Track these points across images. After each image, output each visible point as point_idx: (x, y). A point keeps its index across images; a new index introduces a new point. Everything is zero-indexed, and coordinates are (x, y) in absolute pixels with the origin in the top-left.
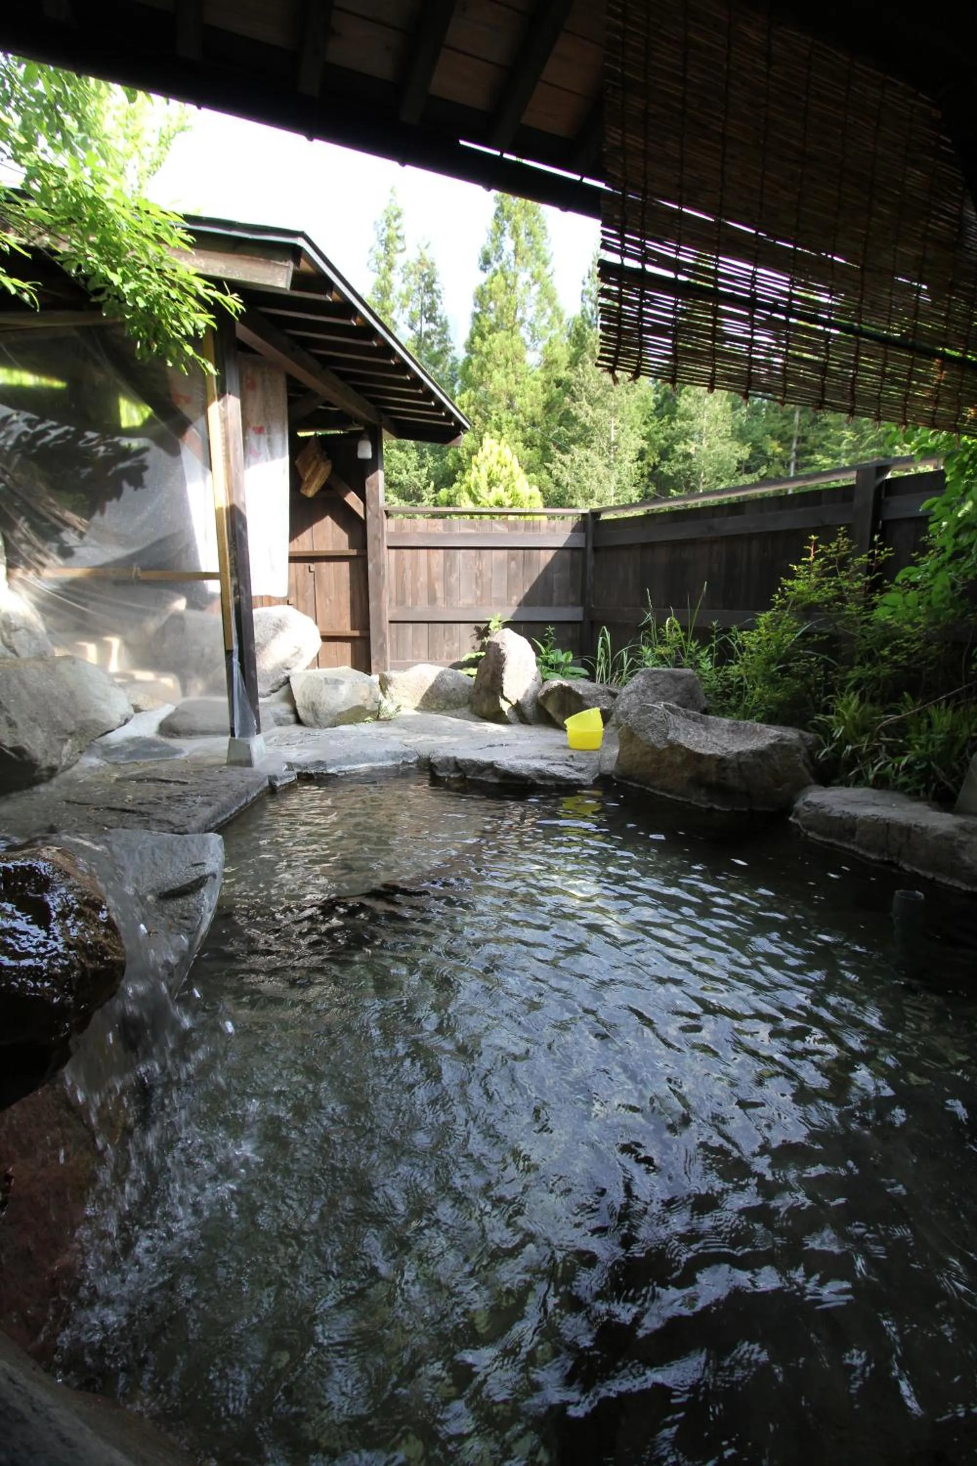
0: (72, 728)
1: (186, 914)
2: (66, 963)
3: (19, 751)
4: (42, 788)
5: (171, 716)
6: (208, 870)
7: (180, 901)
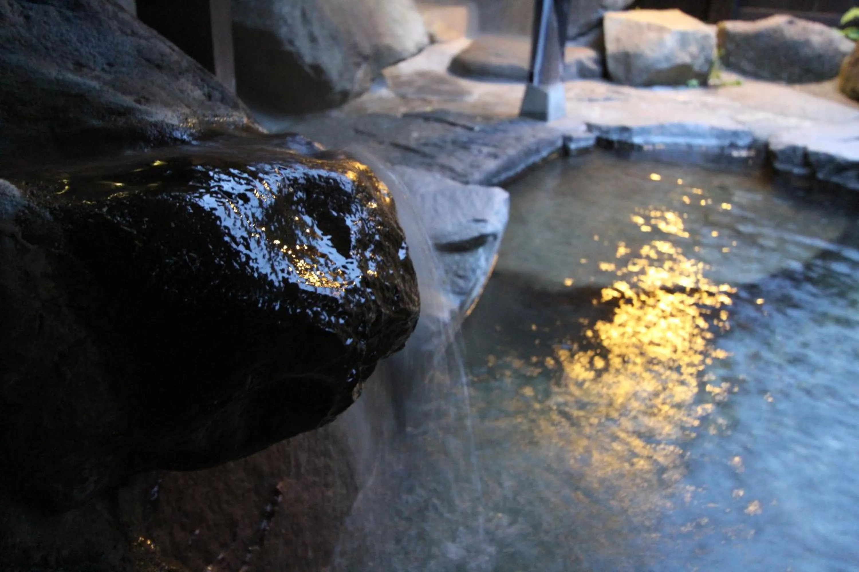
0: (367, 50)
1: (461, 273)
2: (363, 300)
3: (318, 69)
4: (335, 114)
5: (466, 51)
6: (488, 229)
7: (457, 257)
